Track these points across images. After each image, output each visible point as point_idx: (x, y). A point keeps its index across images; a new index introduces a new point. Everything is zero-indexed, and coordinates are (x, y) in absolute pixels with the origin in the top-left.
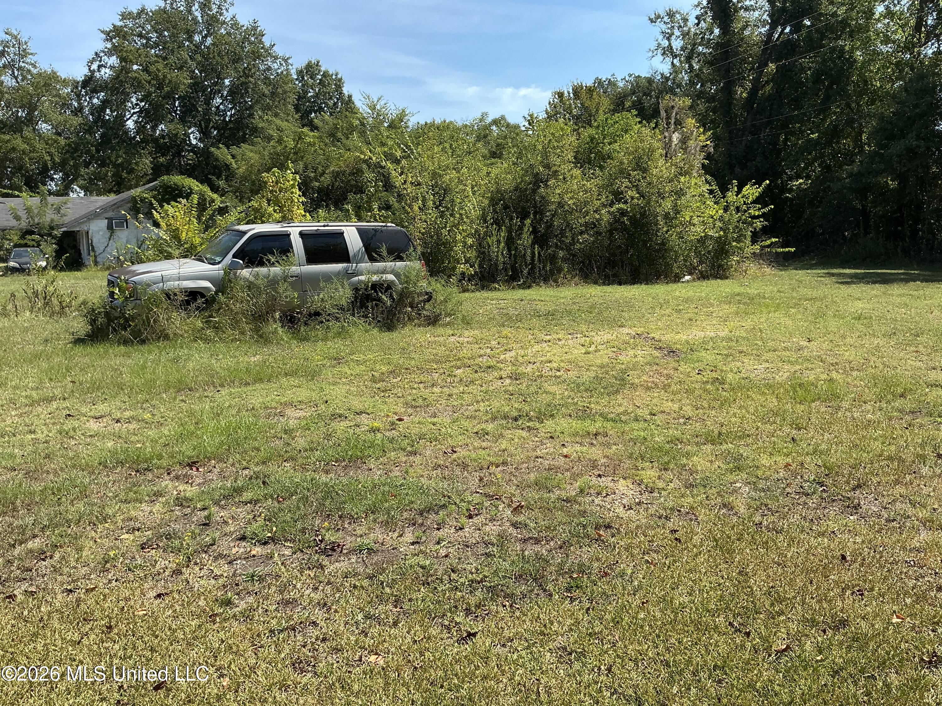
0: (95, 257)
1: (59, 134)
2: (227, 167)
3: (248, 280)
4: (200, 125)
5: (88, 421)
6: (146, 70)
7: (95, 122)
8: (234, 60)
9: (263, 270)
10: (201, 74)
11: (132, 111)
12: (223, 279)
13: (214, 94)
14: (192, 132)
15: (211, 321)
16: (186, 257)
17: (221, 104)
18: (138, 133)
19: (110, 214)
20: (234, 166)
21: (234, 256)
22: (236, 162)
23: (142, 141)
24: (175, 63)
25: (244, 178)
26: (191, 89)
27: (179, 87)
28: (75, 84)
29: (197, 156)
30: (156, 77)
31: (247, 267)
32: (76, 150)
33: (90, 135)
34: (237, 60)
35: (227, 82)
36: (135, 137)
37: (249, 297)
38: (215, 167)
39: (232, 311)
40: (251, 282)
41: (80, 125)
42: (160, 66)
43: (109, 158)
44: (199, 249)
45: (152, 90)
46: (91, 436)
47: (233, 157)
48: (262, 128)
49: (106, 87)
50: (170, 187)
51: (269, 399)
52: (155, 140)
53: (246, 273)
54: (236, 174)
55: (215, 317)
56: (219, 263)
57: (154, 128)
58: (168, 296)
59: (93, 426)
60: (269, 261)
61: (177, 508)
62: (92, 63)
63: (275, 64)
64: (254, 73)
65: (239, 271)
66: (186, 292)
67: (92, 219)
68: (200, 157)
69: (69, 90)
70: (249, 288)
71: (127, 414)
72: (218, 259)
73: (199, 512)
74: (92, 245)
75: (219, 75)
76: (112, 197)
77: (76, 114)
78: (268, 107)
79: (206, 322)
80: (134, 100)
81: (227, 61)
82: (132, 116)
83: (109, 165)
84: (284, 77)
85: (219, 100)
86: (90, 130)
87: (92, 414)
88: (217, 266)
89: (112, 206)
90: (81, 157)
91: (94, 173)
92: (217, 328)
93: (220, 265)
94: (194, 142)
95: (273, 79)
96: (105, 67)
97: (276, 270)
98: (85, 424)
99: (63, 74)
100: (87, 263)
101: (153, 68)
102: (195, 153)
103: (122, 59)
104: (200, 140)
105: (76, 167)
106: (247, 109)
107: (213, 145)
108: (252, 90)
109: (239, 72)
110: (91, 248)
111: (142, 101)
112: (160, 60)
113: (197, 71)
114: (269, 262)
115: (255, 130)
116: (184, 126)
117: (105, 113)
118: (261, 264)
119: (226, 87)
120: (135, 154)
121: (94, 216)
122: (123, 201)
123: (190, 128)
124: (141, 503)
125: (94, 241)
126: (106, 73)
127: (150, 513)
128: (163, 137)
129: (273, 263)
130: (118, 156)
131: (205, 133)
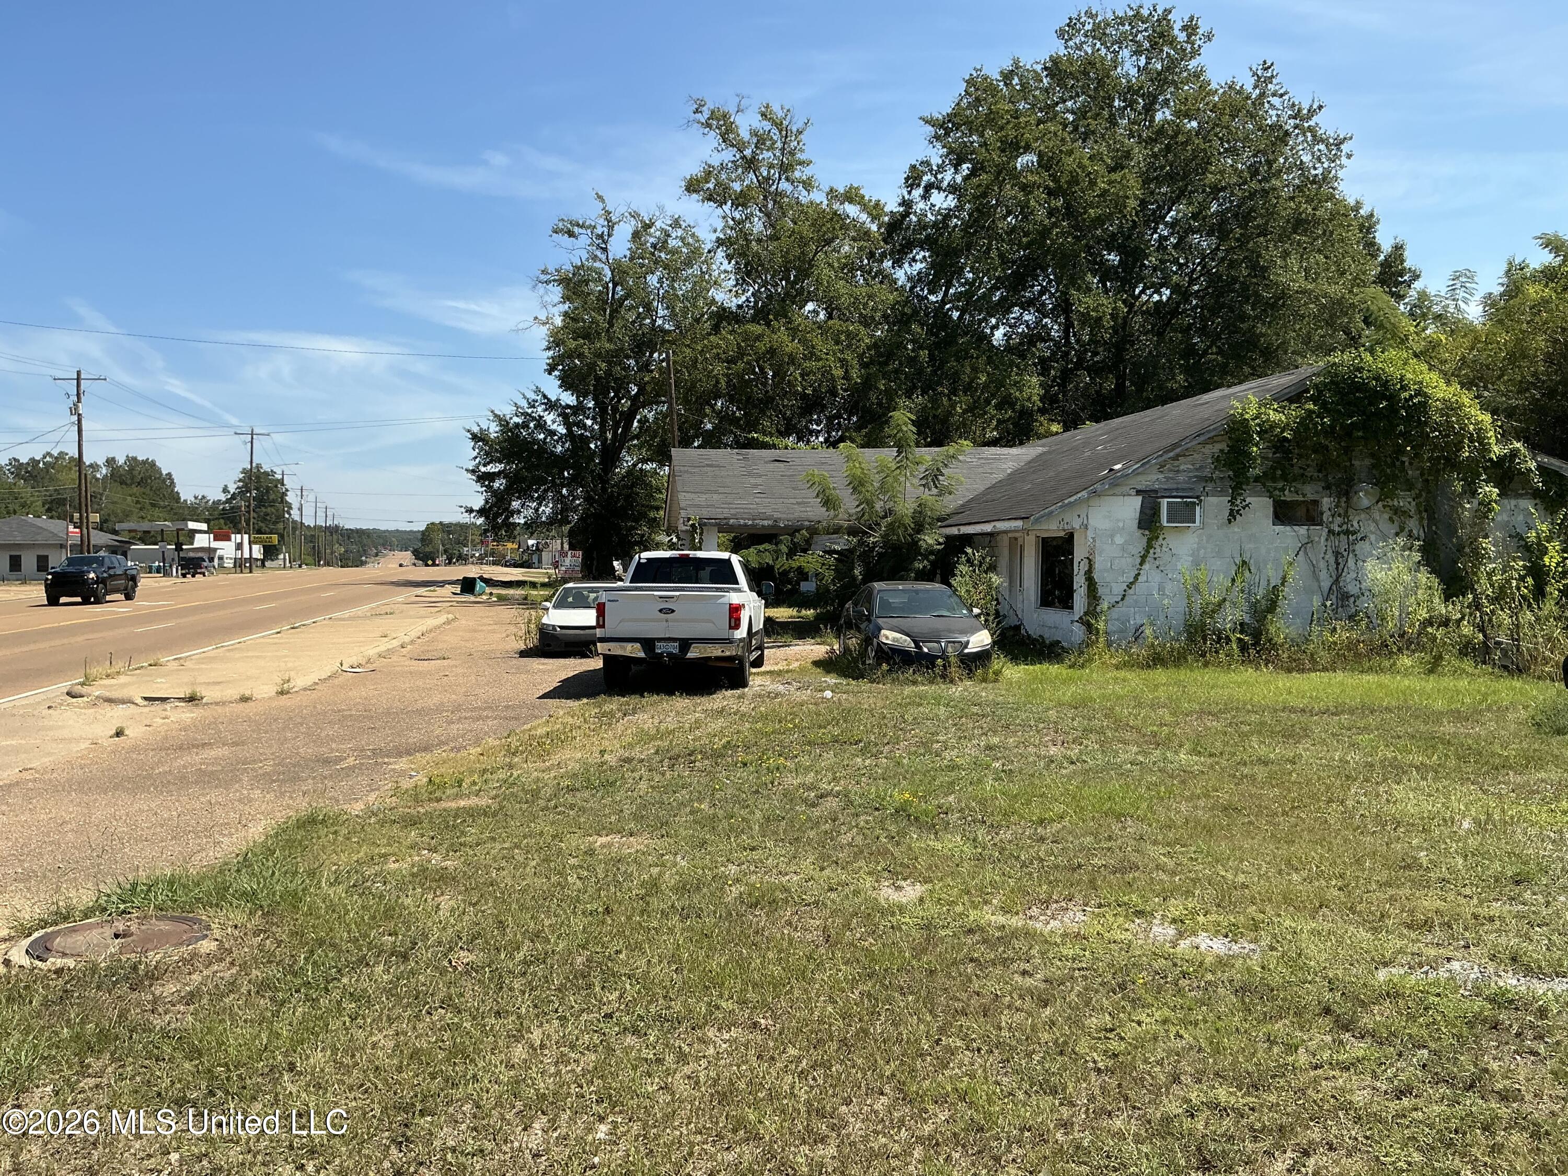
19: (1152, 479)
67: (1101, 494)
74: (1090, 581)
89: (1165, 451)
122: (1198, 435)
125: (1097, 566)
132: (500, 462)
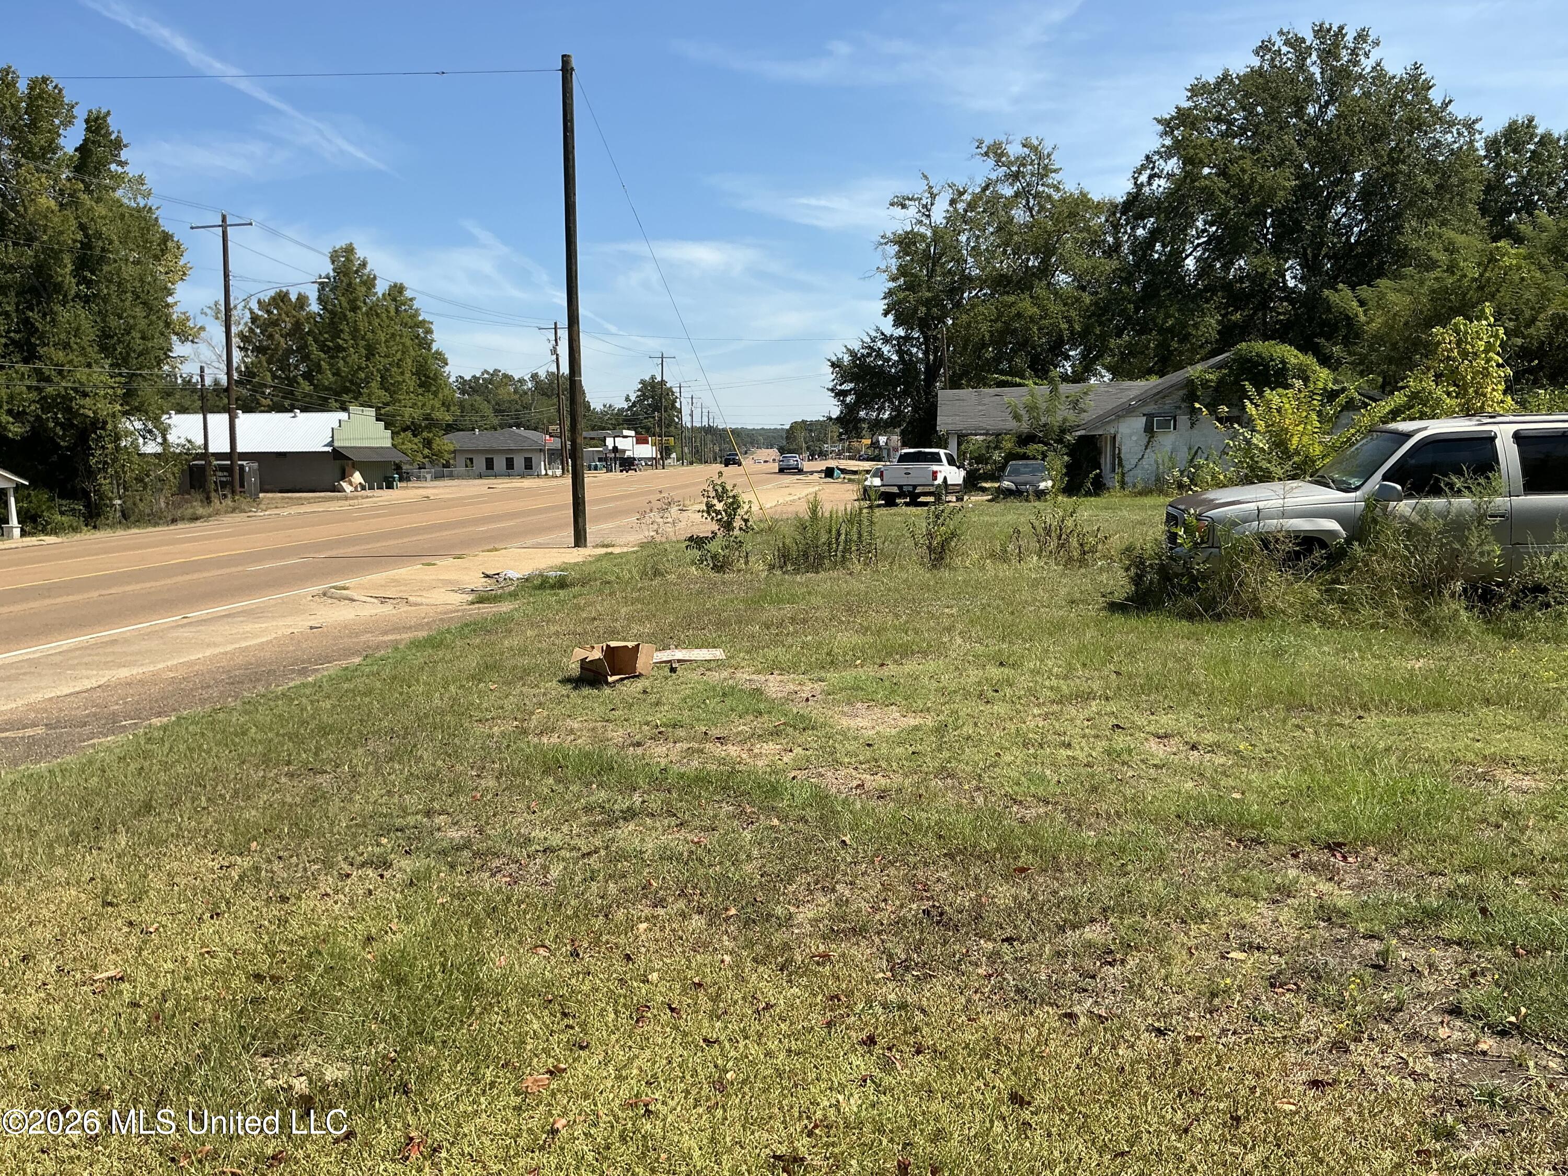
0: (1123, 474)
1: (1083, 288)
2: (1349, 320)
3: (1407, 520)
4: (1305, 254)
5: (1146, 739)
6: (1223, 173)
7: (1137, 265)
8: (1373, 137)
9: (1438, 503)
10: (1313, 168)
11: (1196, 242)
12: (1362, 517)
13: (1334, 199)
14: (1291, 268)
15: (1336, 590)
16: (1293, 478)
17: (1344, 215)
18: (1199, 276)
19: (1151, 408)
20: (1362, 318)
21: (1385, 478)
22: (1365, 311)
23: (1206, 289)
24: (1273, 156)
25: (1378, 339)
26: (1295, 195)
27: (1275, 195)
28: (1113, 208)
29: (1294, 308)
30: (1239, 184)
31: (1409, 496)
32: (1105, 310)
33: (1129, 285)
34: (1380, 135)
35: (1358, 177)
36: (1196, 283)
37: (1408, 550)
38: (1324, 323)
39: (1374, 574)
40: (1412, 524)
41: (1114, 271)
42: (1247, 164)
43: (1153, 320)
44: (1319, 464)
45: (1231, 204)
46: (1155, 765)
47: (1362, 303)
48: (1418, 249)
49: (1159, 208)
50: (1250, 360)
51: (1460, 744)
52: (1227, 286)
53: (1405, 507)
54: (1364, 332)
55: (1342, 584)
56: (1357, 488)
57: (1226, 267)
58: (1265, 543)
59: (1157, 750)
60: (1451, 486)
61: (1322, 924)
62: (1140, 173)
63: (1450, 135)
64: (1409, 156)
65: (1392, 504)
66: (1297, 537)
67: (1123, 416)
68: (1299, 308)
69: (1103, 219)
70: (1408, 534)
71: (1209, 737)
72: (1355, 482)
73: (1362, 942)
74: (1120, 458)
75: (1345, 167)
76: (1154, 381)
77: (1110, 256)
78: (1430, 213)
79: (1327, 591)
80: (1200, 224)
81: (1361, 141)
82: (1195, 249)
83: (1151, 330)
84: (1464, 157)
85: (1340, 210)
86: (1128, 280)
87: (1151, 728)
88: (1353, 495)
89: (1155, 395)
90: (1111, 321)
91: (1129, 345)
92: (1345, 602)
93: (1358, 493)
94: (1291, 283)
95: (1443, 162)
96: (1160, 177)
97: (1465, 502)
98: (1142, 744)
99: (1095, 196)
100: (1111, 484)
101: (1234, 169)
102: (1292, 302)
103: (1188, 161)
104: (1303, 280)
105: (1103, 337)
106: (1389, 220)
107: (1324, 285)
108: (1403, 184)
109: (1382, 157)
110: (1117, 460)
111: (1211, 225)
112: (1247, 154)
113: (1306, 165)
114: (1452, 488)
115: (1403, 255)
116: (1278, 260)
117: (1153, 250)
118: (1436, 491)
119: (1355, 185)
120: (1192, 311)
121: (1126, 411)
122: (1172, 386)
123: (1286, 261)
124: (1256, 900)
125: (1123, 451)
126: (1161, 185)
127: (1273, 922)
128: (1241, 280)
129: (1459, 491)
130: (1168, 316)
131: (1311, 267)
132: (851, 382)
